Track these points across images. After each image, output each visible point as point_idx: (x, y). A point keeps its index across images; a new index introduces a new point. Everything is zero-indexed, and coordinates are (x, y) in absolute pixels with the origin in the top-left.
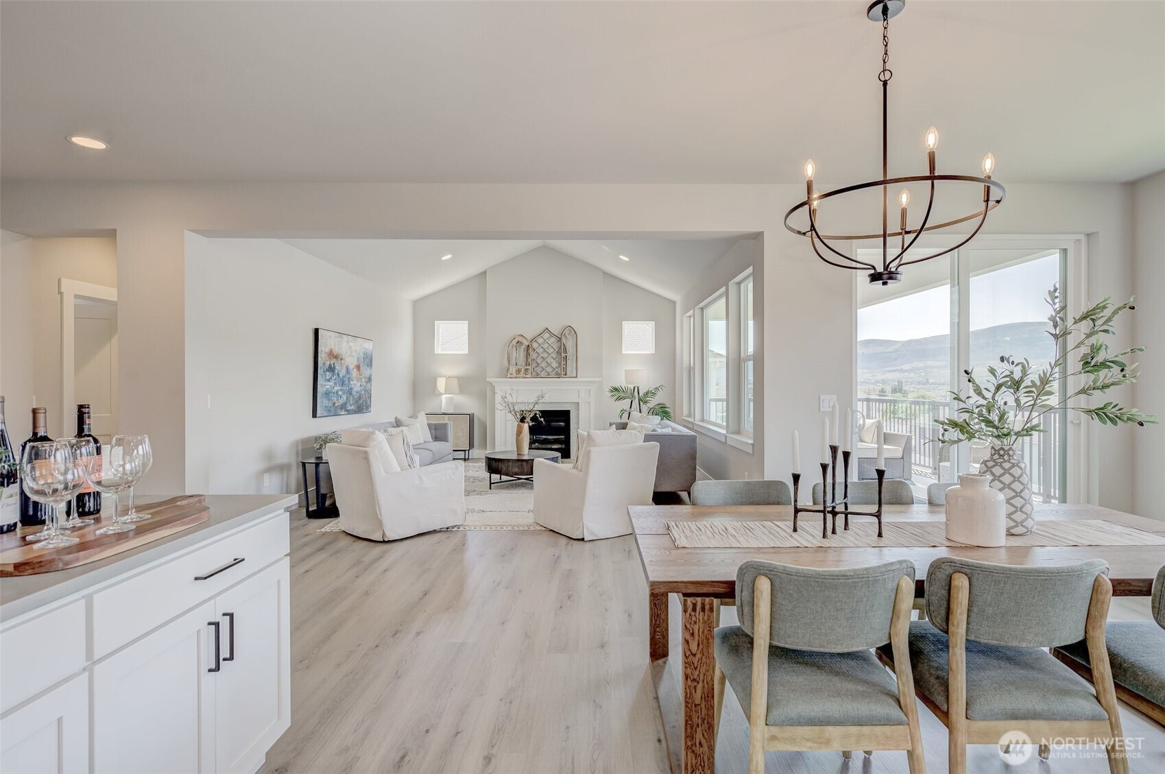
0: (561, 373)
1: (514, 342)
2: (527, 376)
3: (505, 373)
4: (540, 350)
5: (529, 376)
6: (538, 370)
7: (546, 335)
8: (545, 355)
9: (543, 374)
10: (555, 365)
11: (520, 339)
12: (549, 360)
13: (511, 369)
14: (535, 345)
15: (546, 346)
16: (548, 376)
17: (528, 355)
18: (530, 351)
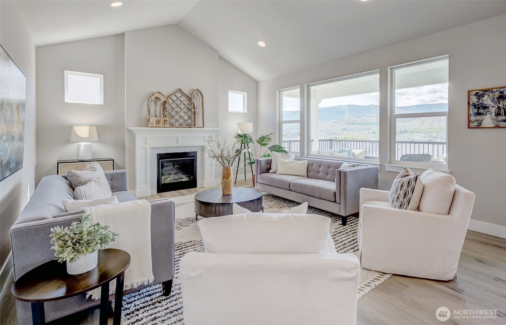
0: (191, 124)
1: (153, 98)
2: (166, 126)
3: (146, 123)
4: (174, 106)
5: (167, 126)
6: (173, 121)
7: (179, 95)
8: (178, 110)
9: (177, 124)
10: (186, 117)
11: (158, 95)
12: (182, 114)
13: (151, 120)
14: (170, 101)
15: (178, 102)
16: (181, 126)
17: (165, 109)
18: (166, 105)
